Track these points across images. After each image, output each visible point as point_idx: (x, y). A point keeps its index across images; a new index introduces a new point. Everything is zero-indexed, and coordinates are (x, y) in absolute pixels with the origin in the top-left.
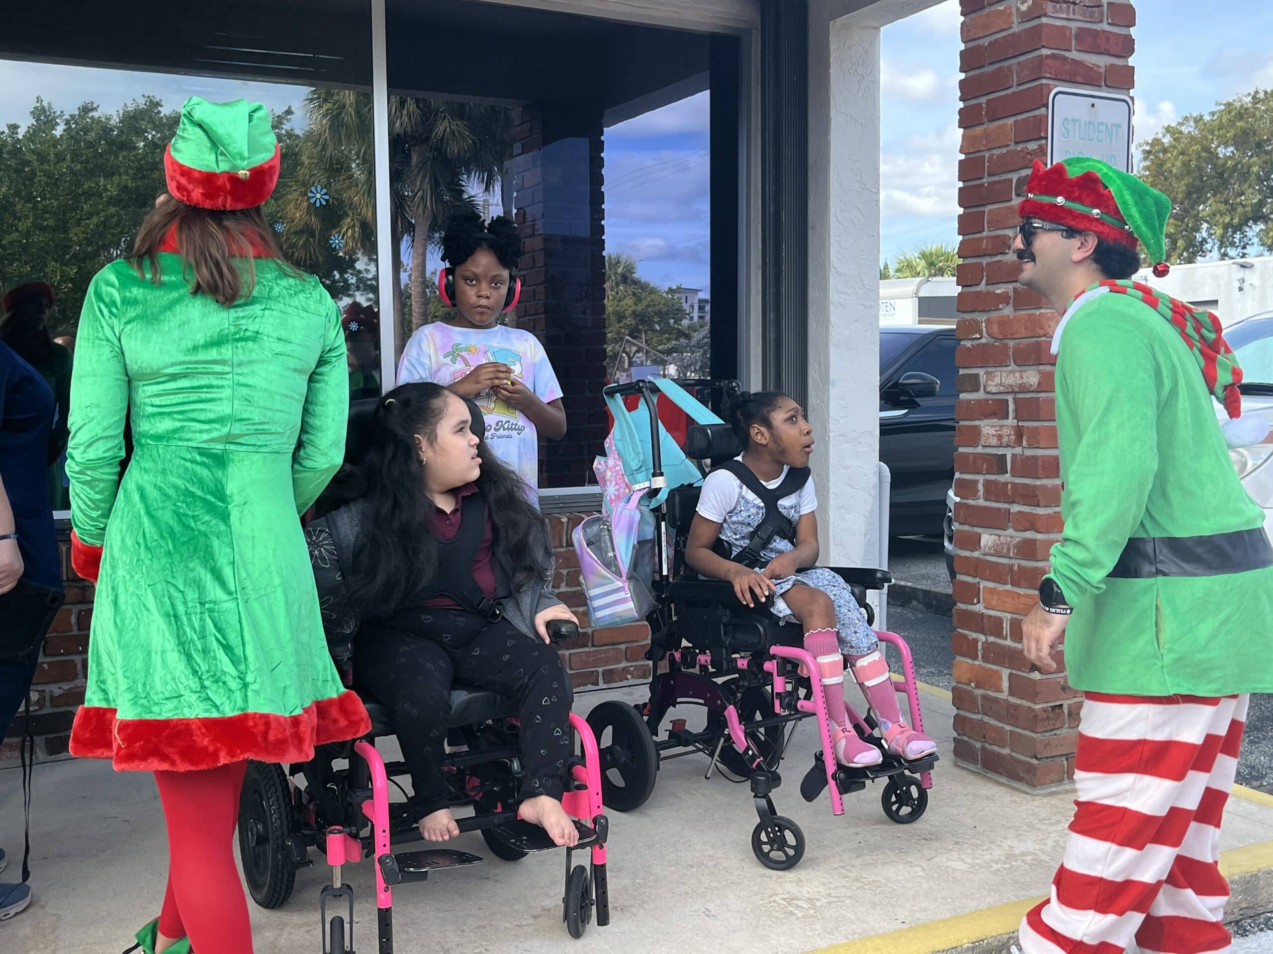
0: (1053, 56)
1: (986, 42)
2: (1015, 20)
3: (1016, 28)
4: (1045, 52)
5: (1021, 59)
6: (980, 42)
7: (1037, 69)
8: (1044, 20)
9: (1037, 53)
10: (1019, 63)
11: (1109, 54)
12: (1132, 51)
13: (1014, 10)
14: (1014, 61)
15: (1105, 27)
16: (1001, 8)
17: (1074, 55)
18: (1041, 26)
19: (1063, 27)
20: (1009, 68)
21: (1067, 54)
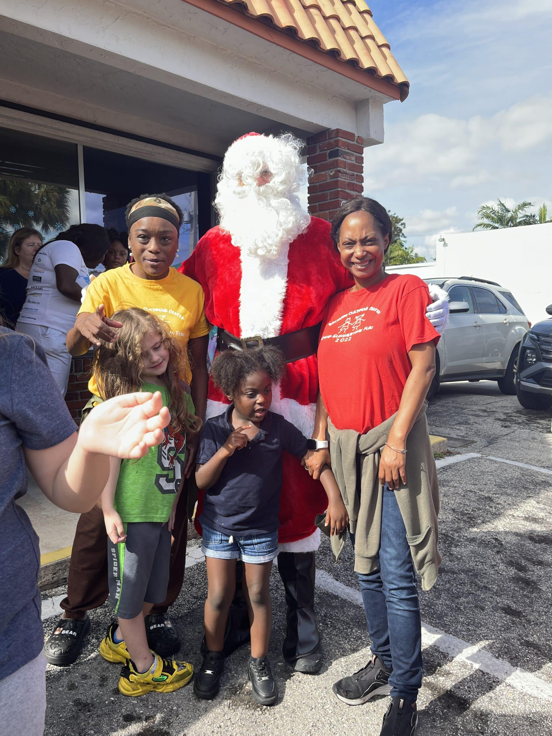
0: (341, 191)
1: (318, 184)
2: (328, 177)
3: (328, 181)
4: (339, 189)
5: (331, 191)
6: (316, 184)
7: (337, 195)
8: (339, 179)
9: (336, 189)
10: (331, 193)
11: (357, 191)
12: (363, 191)
13: (328, 175)
14: (328, 191)
15: (355, 182)
16: (323, 173)
17: (347, 191)
18: (338, 180)
19: (344, 182)
20: (327, 193)
21: (345, 190)
